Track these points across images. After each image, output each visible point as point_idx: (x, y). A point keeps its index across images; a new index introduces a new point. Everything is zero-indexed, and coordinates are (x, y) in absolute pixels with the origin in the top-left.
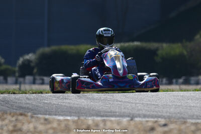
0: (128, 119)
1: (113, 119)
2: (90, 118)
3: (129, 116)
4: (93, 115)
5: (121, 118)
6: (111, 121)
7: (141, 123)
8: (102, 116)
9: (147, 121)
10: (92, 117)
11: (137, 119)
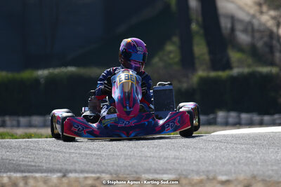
0: (59, 174)
1: (38, 175)
2: (5, 175)
3: (60, 171)
4: (10, 171)
5: (49, 175)
6: (35, 178)
7: (77, 180)
8: (23, 172)
9: (86, 178)
10: (9, 174)
11: (72, 175)
